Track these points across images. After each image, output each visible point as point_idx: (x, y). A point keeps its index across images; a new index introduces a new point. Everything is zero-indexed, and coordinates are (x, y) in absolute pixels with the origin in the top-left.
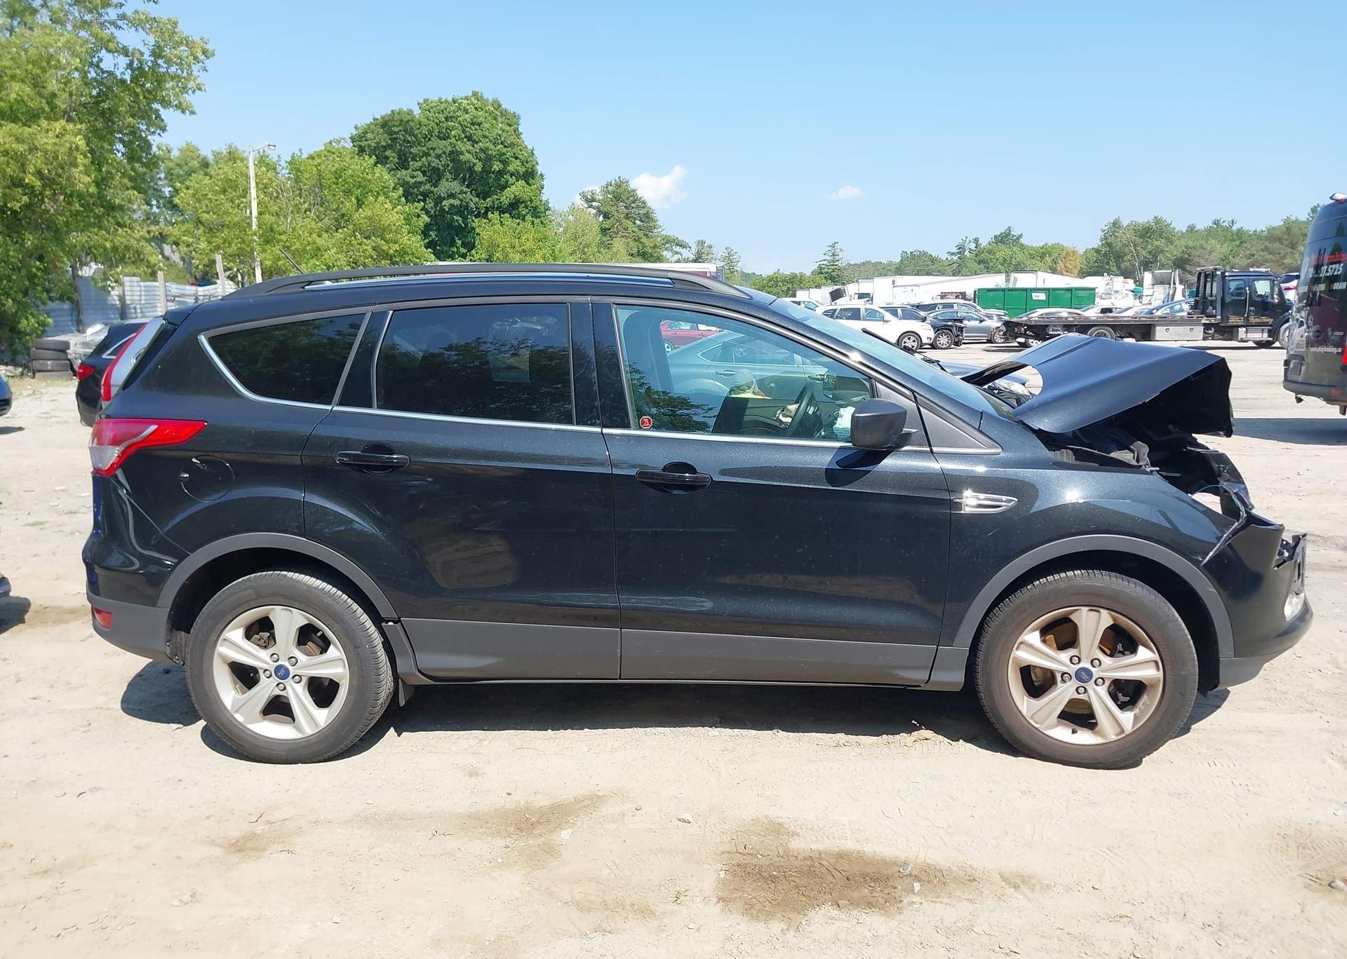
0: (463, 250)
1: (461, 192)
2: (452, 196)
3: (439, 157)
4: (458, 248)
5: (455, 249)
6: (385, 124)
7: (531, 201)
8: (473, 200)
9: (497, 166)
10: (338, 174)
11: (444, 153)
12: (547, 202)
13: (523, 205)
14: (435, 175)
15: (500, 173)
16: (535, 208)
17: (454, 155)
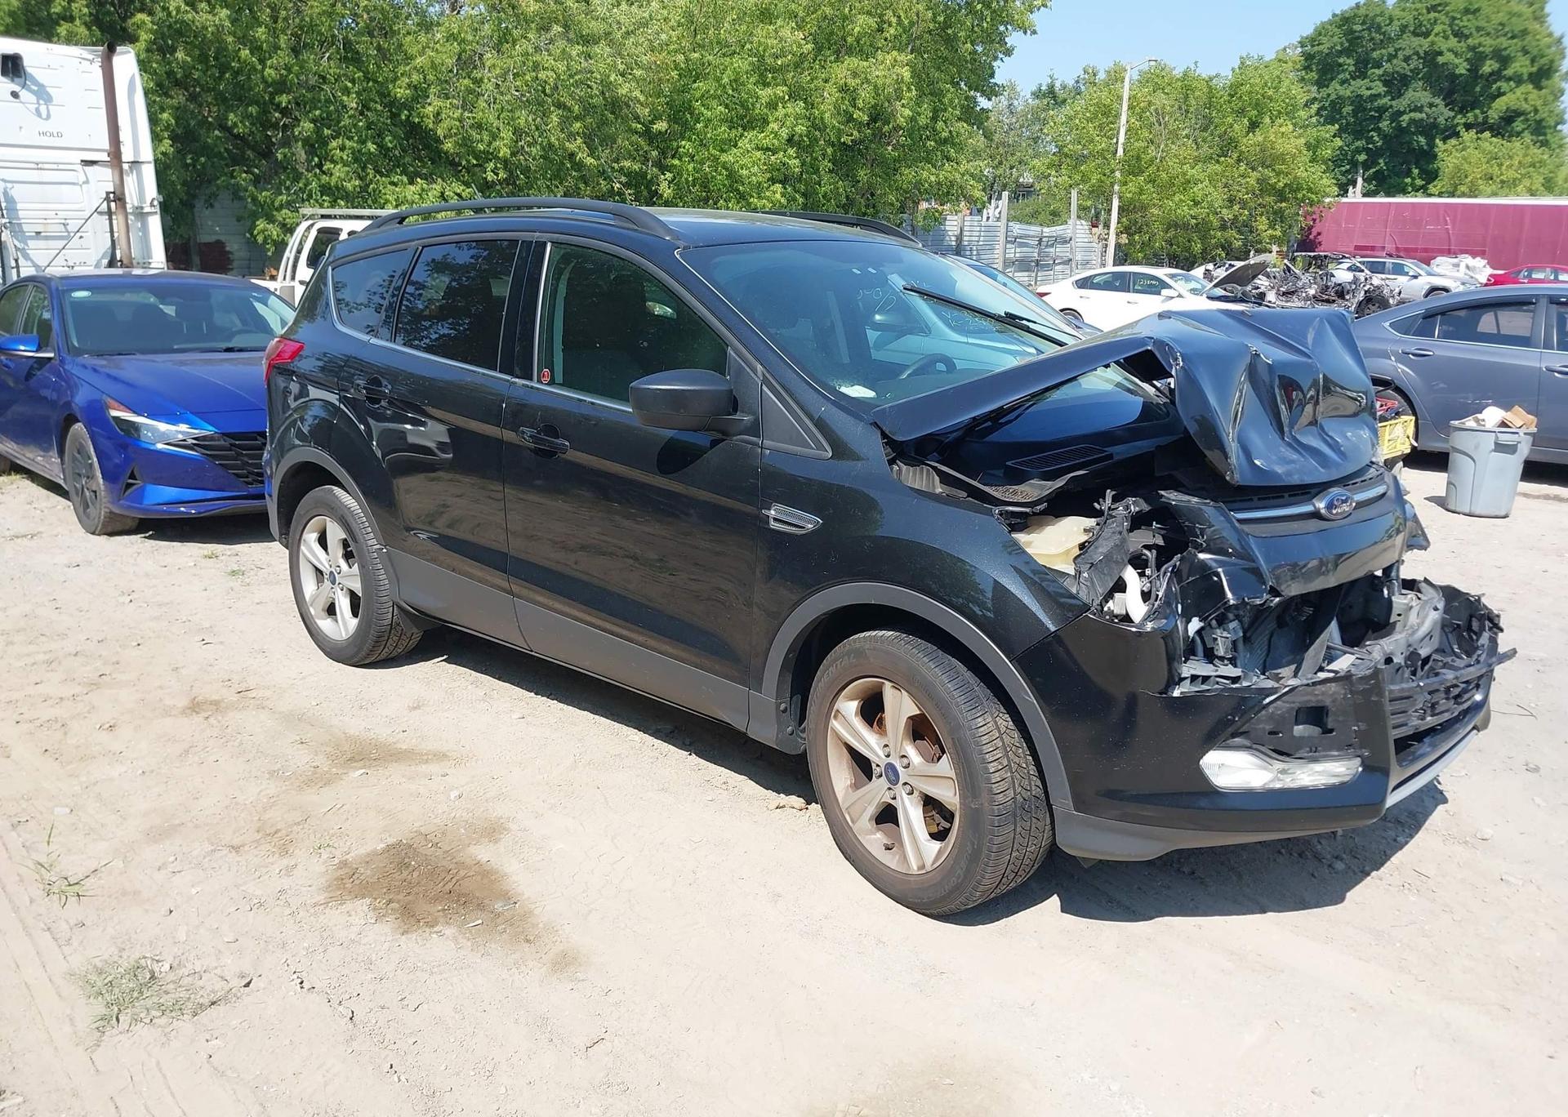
0: (1419, 182)
1: (1431, 105)
2: (1419, 109)
3: (1407, 59)
4: (1413, 179)
5: (1408, 180)
6: (1344, 21)
7: (1536, 111)
8: (1443, 113)
9: (1488, 67)
10: (1234, 90)
11: (1417, 53)
12: (1564, 112)
13: (1522, 118)
14: (1396, 84)
15: (1497, 75)
16: (1539, 122)
17: (1431, 57)
